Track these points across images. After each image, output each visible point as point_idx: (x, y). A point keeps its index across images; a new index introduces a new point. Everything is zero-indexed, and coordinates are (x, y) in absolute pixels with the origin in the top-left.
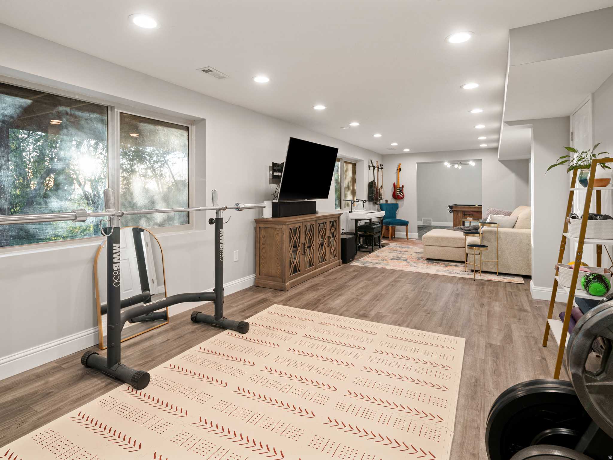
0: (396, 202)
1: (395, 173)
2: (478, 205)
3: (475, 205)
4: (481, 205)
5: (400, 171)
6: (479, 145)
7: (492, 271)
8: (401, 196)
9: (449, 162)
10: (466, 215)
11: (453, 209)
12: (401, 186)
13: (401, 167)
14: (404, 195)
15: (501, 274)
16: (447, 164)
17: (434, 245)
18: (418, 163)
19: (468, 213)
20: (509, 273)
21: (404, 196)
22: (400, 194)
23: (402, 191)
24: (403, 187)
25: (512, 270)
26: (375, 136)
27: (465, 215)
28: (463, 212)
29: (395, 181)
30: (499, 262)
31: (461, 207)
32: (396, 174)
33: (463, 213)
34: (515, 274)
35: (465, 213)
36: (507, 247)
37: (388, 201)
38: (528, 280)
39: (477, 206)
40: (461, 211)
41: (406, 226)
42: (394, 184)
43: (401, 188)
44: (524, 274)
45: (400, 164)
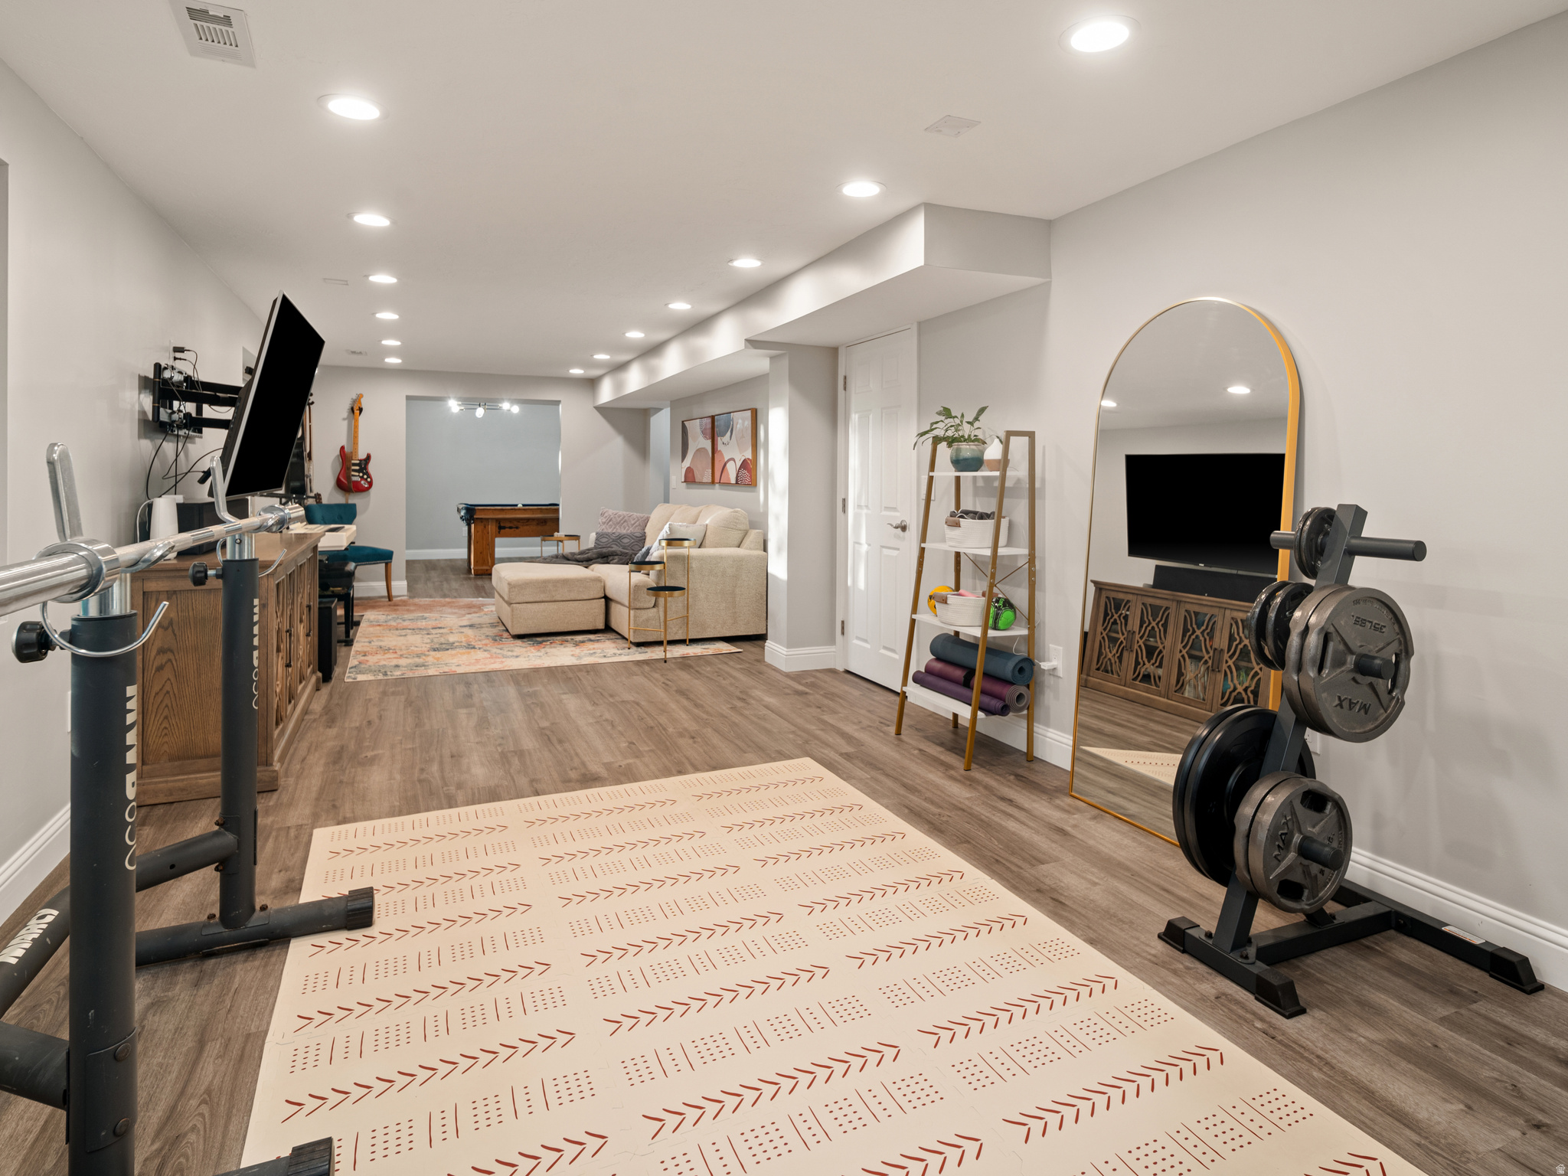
0: (347, 500)
1: (344, 419)
2: (524, 505)
3: (517, 505)
4: (558, 505)
5: (360, 414)
6: (568, 371)
7: (677, 638)
8: (363, 482)
9: (459, 399)
10: (504, 528)
11: (471, 514)
12: (362, 456)
13: (364, 404)
14: (371, 479)
15: (694, 641)
16: (454, 406)
17: (538, 600)
18: (409, 398)
19: (508, 525)
20: (705, 637)
21: (371, 484)
22: (362, 478)
23: (366, 468)
24: (369, 457)
25: (709, 630)
26: (379, 316)
27: (501, 528)
28: (498, 521)
29: (343, 441)
30: (690, 619)
31: (495, 510)
32: (346, 422)
33: (498, 525)
34: (715, 636)
35: (502, 525)
36: (703, 585)
37: (322, 497)
38: (760, 643)
39: (520, 506)
40: (492, 519)
41: (387, 564)
42: (342, 448)
43: (363, 462)
44: (728, 634)
45: (360, 396)
